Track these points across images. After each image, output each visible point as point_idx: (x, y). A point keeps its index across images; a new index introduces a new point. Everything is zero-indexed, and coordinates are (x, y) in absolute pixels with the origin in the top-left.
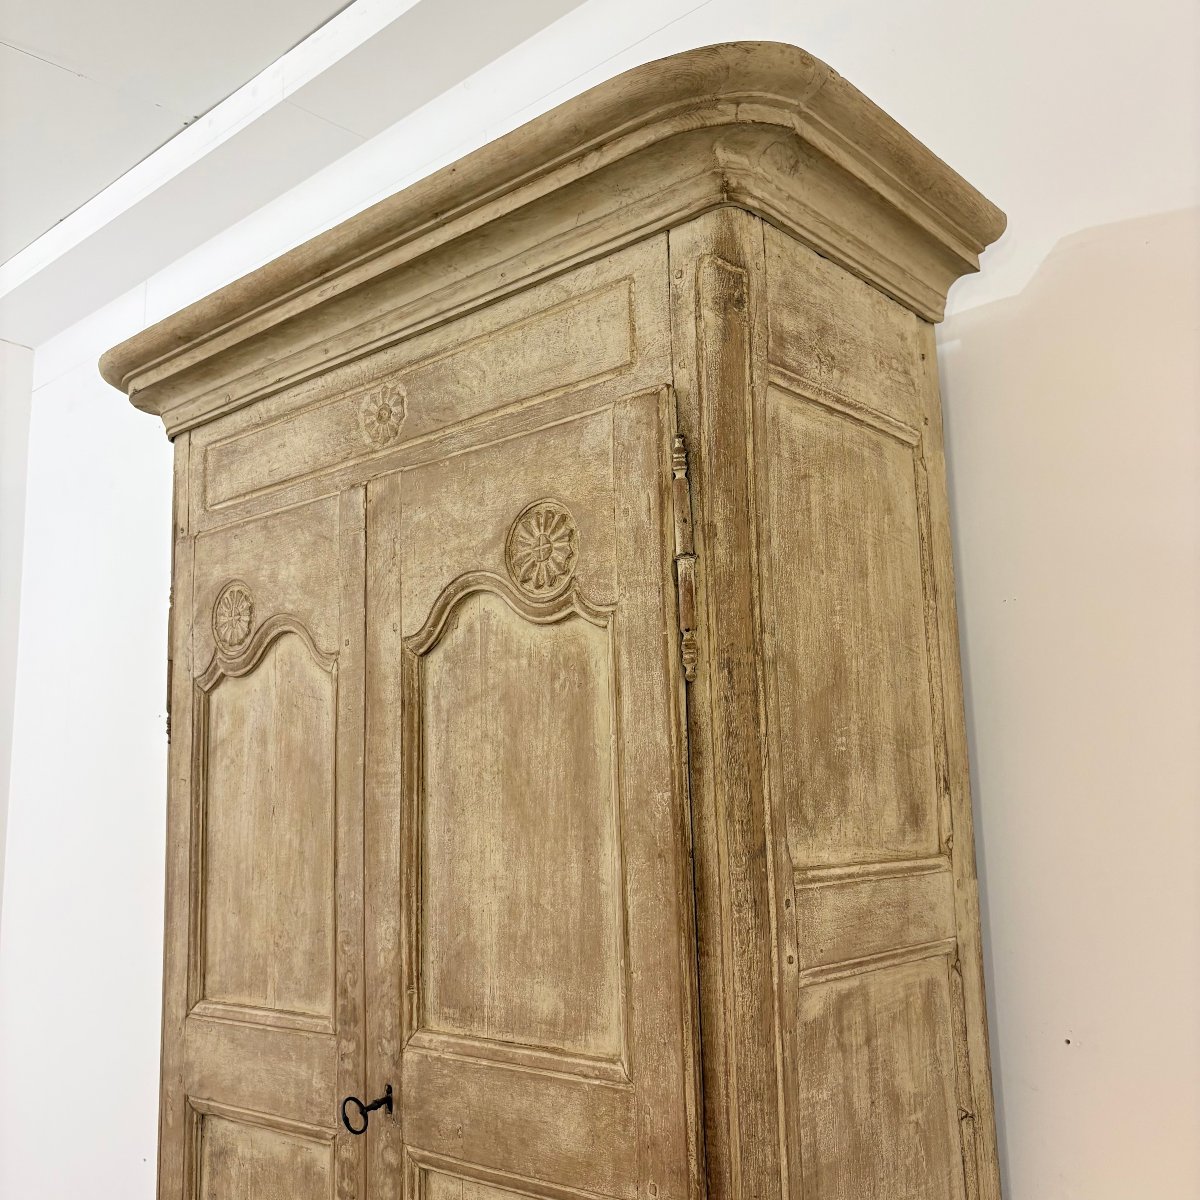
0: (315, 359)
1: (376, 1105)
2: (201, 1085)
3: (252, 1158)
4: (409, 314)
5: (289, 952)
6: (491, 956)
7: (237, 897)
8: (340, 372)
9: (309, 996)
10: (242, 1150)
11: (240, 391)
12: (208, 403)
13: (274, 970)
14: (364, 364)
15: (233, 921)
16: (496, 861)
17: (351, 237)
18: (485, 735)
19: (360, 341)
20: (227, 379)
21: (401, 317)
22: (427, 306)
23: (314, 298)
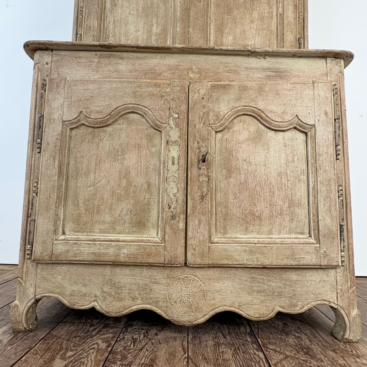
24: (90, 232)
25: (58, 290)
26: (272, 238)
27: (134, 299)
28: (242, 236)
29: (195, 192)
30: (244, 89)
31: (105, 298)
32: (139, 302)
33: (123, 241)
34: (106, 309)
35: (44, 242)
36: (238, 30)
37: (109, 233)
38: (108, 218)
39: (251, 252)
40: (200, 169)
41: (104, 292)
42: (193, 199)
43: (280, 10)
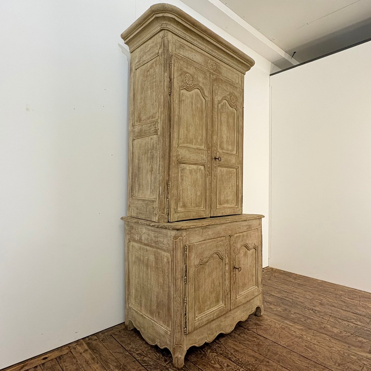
0: (203, 47)
1: (217, 159)
2: (182, 158)
3: (189, 169)
4: (218, 56)
5: (197, 138)
6: (225, 143)
7: (187, 128)
8: (205, 53)
9: (201, 145)
10: (188, 168)
11: (188, 38)
12: (181, 33)
13: (194, 141)
14: (209, 55)
15: (185, 132)
16: (226, 132)
17: (227, 44)
18: (225, 117)
19: (211, 52)
20: (187, 34)
21: (217, 55)
22: (221, 57)
23: (215, 43)
24: (204, 311)
25: (194, 342)
26: (248, 290)
27: (216, 332)
28: (242, 293)
29: (232, 282)
30: (243, 236)
31: (208, 336)
32: (218, 332)
33: (215, 310)
34: (209, 341)
35: (192, 324)
36: (225, 193)
37: (209, 309)
38: (209, 303)
39: (245, 298)
40: (233, 272)
41: (208, 334)
42: (232, 284)
43: (238, 183)
